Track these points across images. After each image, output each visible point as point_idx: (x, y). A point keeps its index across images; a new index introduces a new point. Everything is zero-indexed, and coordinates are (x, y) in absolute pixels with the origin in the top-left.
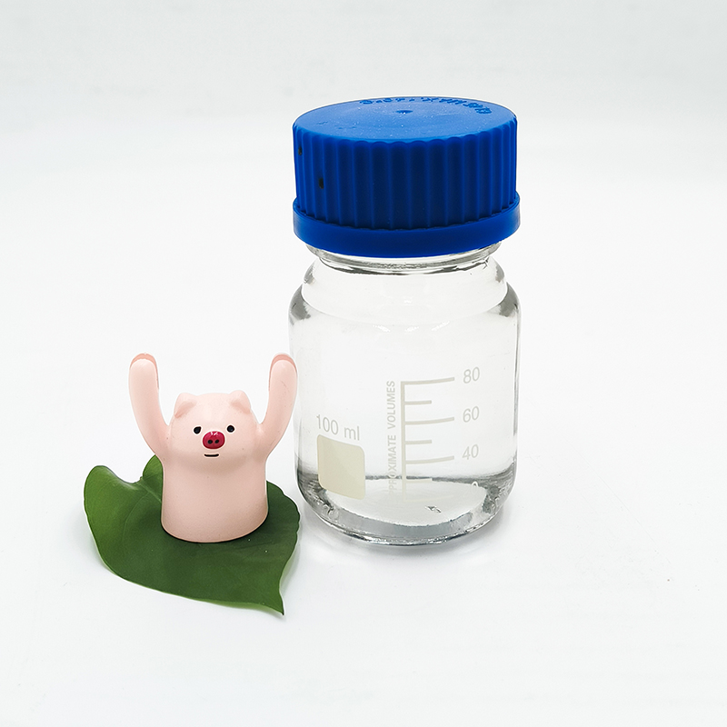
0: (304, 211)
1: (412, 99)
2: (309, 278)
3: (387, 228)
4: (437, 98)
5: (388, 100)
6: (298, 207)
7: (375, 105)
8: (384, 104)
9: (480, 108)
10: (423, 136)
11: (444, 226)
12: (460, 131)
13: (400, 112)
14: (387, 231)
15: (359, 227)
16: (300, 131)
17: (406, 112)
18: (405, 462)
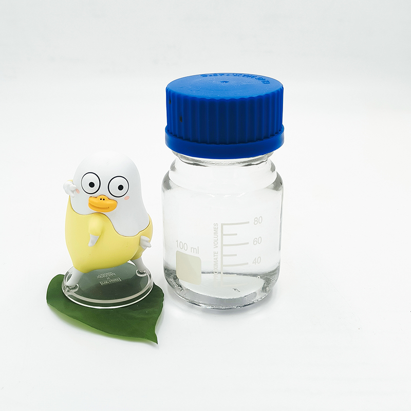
1: (228, 75)
3: (215, 143)
4: (241, 74)
5: (215, 75)
6: (168, 130)
7: (208, 78)
8: (213, 77)
9: (264, 80)
10: (235, 96)
11: (246, 143)
12: (254, 93)
13: (222, 82)
15: (201, 143)
16: (170, 92)
17: (226, 82)
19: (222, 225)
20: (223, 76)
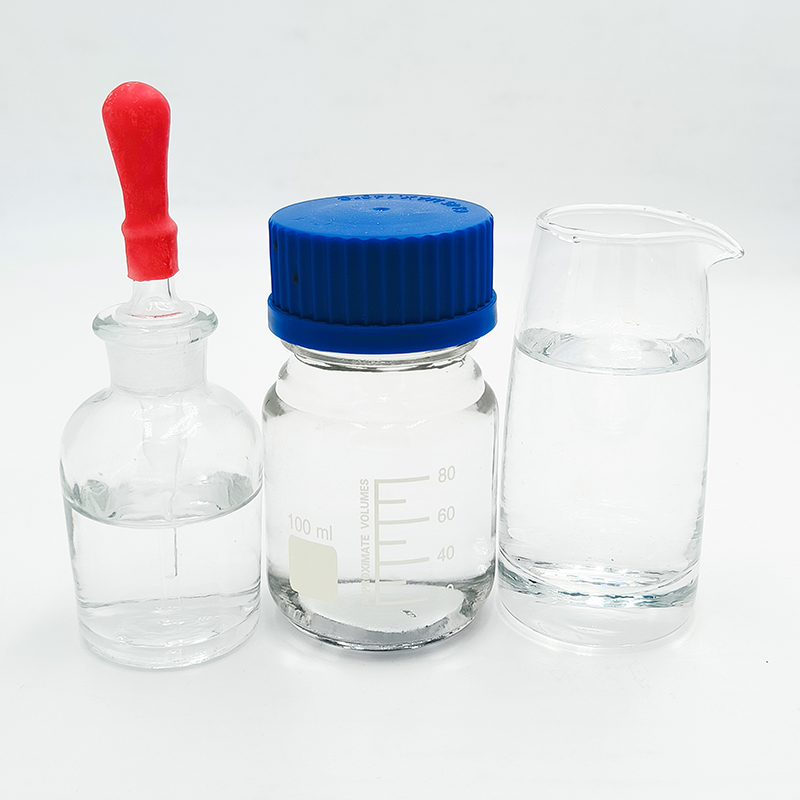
0: (279, 306)
1: (391, 197)
2: (283, 374)
3: (361, 324)
4: (416, 196)
5: (366, 197)
6: (273, 302)
7: (352, 202)
8: (362, 201)
9: (457, 206)
10: (398, 234)
11: (420, 323)
12: (436, 230)
13: (377, 209)
14: (362, 327)
15: (334, 323)
16: (275, 226)
17: (383, 209)
18: (378, 563)
19: (377, 482)
20: (380, 200)
